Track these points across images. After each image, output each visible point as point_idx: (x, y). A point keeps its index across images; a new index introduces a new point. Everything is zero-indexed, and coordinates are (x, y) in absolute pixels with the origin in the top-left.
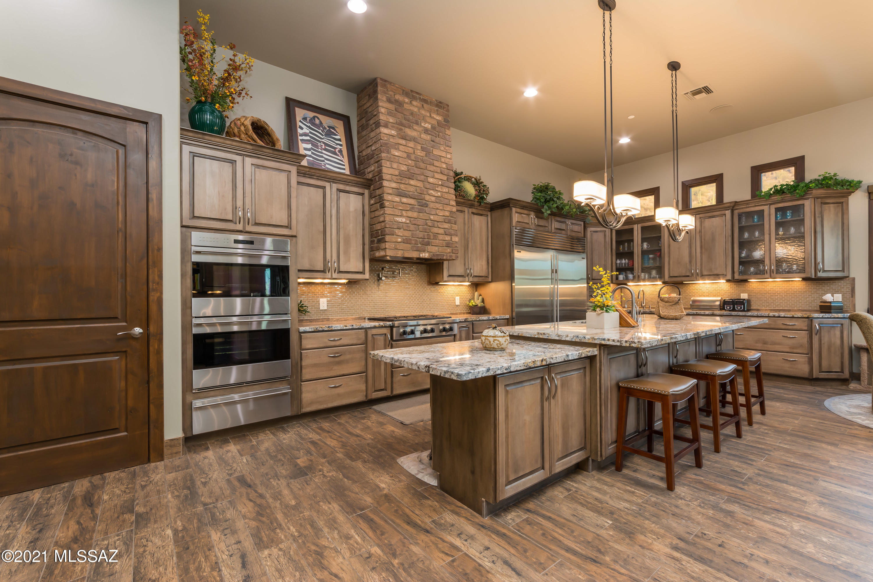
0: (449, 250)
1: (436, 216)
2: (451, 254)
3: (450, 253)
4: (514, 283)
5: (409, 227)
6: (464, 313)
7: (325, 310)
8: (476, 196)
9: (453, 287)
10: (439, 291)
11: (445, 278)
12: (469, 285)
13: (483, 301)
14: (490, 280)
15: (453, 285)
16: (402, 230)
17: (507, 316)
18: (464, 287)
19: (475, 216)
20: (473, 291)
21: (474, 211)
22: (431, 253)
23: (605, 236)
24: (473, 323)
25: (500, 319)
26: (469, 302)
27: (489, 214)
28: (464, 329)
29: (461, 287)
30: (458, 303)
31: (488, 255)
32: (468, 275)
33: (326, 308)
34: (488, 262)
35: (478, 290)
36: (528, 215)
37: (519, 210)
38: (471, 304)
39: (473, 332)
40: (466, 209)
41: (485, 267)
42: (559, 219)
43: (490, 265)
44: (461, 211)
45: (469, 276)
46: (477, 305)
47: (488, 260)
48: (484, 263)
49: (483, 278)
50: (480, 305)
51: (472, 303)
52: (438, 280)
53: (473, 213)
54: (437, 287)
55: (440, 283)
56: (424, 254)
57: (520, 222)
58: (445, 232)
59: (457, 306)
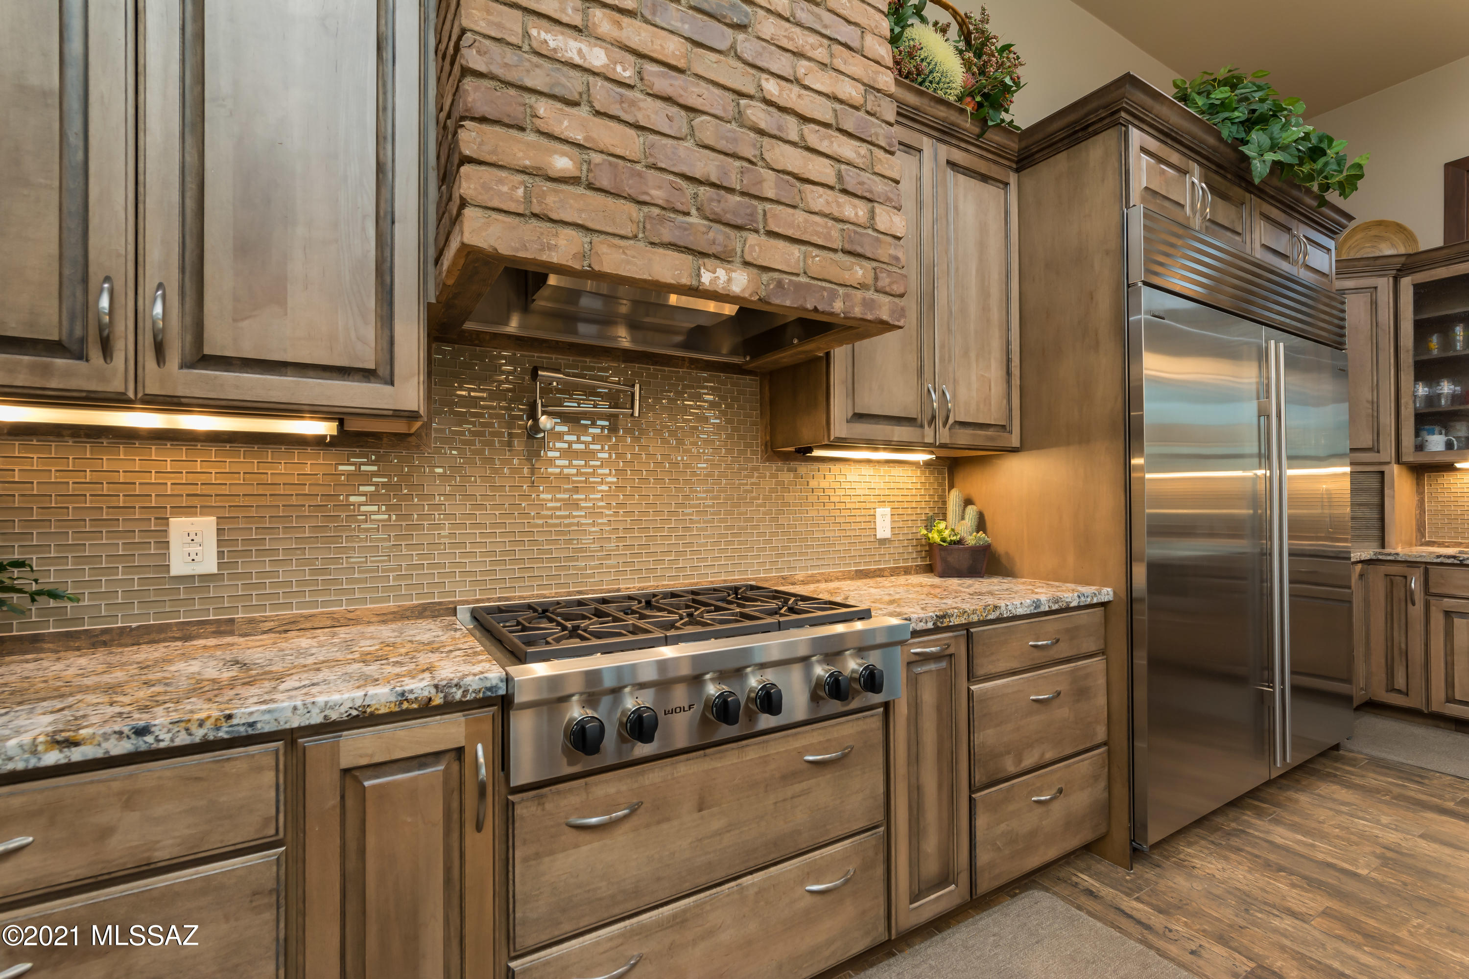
0: (859, 272)
1: (796, 89)
2: (871, 294)
3: (863, 286)
4: (1141, 452)
5: (633, 103)
6: (907, 571)
7: (205, 578)
8: (968, 93)
9: (866, 470)
10: (813, 484)
11: (839, 428)
12: (928, 464)
13: (981, 525)
14: (1015, 440)
15: (869, 461)
16: (583, 111)
17: (1107, 594)
18: (908, 471)
19: (961, 178)
20: (941, 485)
21: (958, 156)
22: (765, 277)
23: (1374, 304)
24: (969, 637)
25: (1079, 608)
26: (929, 527)
27: (1013, 178)
28: (933, 666)
29: (897, 471)
30: (884, 530)
31: (1008, 343)
32: (933, 418)
33: (210, 565)
34: (1009, 373)
35: (958, 480)
36: (1183, 172)
37: (1153, 144)
38: (935, 537)
39: (971, 677)
40: (926, 144)
41: (997, 389)
42: (1275, 213)
43: (1016, 381)
44: (907, 147)
45: (939, 422)
46: (960, 542)
47: (1009, 361)
48: (995, 372)
49: (990, 433)
50: (971, 540)
51: (941, 532)
52: (806, 435)
53: (951, 164)
54: (803, 468)
55: (817, 453)
56: (721, 273)
57: (1155, 193)
58: (840, 177)
59: (883, 541)
